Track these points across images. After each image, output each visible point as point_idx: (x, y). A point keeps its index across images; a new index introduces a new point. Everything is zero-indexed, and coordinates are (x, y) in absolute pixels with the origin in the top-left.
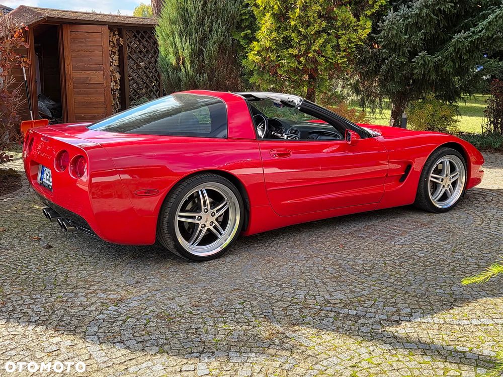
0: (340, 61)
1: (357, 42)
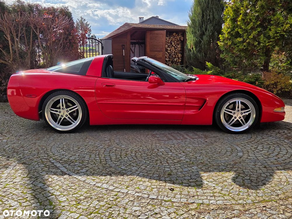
0: (268, 44)
1: (281, 32)
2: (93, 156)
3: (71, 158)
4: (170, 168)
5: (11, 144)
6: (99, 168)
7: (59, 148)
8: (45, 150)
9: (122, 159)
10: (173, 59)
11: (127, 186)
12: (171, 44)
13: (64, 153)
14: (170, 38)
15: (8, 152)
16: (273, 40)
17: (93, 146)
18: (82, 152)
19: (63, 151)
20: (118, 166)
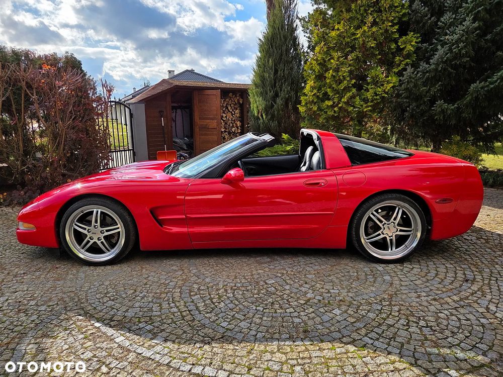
0: (365, 110)
1: (381, 94)
2: (165, 305)
3: (129, 314)
4: (299, 318)
5: (11, 293)
6: (185, 332)
7: (101, 293)
8: (77, 300)
9: (216, 306)
10: (230, 128)
11: (247, 367)
12: (227, 108)
13: (113, 303)
14: (225, 101)
15: (9, 311)
16: (372, 104)
17: (158, 284)
18: (143, 298)
19: (110, 300)
20: (214, 322)
